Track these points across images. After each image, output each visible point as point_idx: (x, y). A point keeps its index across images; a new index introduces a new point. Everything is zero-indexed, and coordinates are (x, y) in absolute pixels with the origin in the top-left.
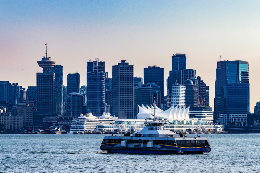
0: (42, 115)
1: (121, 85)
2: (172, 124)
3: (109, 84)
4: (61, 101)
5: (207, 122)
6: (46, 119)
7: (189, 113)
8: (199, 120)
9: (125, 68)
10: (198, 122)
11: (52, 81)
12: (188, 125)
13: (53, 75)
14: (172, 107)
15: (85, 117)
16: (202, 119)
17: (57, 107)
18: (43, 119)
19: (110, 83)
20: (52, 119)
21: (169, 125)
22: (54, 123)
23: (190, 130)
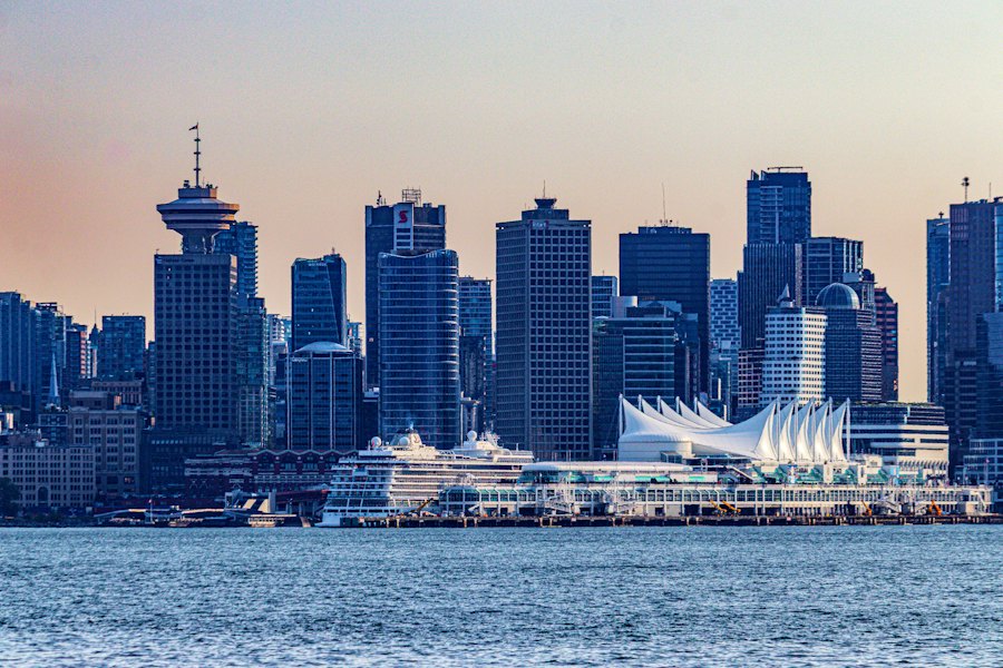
0: (179, 446)
1: (538, 311)
2: (772, 481)
3: (467, 305)
4: (261, 381)
5: (920, 475)
6: (198, 461)
7: (844, 431)
8: (886, 463)
9: (556, 233)
10: (884, 475)
11: (226, 291)
12: (843, 488)
13: (227, 267)
14: (772, 406)
15: (390, 450)
16: (900, 458)
17: (244, 409)
18: (188, 461)
19: (475, 301)
20: (226, 461)
21: (760, 488)
22: (237, 481)
23: (851, 508)
